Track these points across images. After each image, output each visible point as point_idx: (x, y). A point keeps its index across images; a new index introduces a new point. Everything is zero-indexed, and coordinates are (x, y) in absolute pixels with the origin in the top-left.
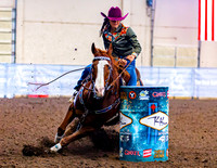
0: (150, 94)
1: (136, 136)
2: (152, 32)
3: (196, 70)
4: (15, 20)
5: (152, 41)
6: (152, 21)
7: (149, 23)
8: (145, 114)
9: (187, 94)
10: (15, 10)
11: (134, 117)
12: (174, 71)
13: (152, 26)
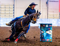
0: (48, 26)
1: (45, 36)
2: (48, 10)
3: (59, 20)
4: (14, 8)
5: (48, 13)
6: (48, 8)
7: (47, 8)
8: (47, 30)
9: (56, 25)
10: (14, 5)
11: (44, 31)
12: (53, 20)
13: (48, 9)
